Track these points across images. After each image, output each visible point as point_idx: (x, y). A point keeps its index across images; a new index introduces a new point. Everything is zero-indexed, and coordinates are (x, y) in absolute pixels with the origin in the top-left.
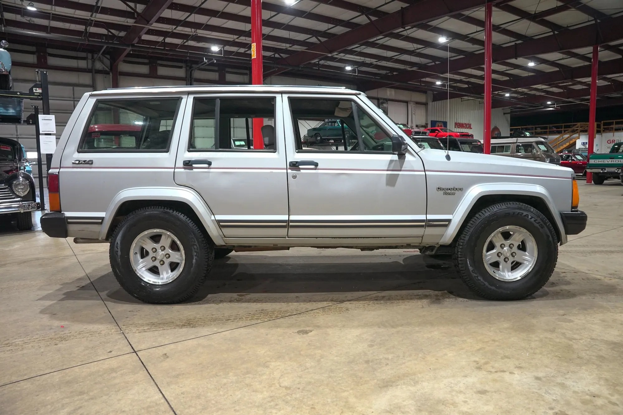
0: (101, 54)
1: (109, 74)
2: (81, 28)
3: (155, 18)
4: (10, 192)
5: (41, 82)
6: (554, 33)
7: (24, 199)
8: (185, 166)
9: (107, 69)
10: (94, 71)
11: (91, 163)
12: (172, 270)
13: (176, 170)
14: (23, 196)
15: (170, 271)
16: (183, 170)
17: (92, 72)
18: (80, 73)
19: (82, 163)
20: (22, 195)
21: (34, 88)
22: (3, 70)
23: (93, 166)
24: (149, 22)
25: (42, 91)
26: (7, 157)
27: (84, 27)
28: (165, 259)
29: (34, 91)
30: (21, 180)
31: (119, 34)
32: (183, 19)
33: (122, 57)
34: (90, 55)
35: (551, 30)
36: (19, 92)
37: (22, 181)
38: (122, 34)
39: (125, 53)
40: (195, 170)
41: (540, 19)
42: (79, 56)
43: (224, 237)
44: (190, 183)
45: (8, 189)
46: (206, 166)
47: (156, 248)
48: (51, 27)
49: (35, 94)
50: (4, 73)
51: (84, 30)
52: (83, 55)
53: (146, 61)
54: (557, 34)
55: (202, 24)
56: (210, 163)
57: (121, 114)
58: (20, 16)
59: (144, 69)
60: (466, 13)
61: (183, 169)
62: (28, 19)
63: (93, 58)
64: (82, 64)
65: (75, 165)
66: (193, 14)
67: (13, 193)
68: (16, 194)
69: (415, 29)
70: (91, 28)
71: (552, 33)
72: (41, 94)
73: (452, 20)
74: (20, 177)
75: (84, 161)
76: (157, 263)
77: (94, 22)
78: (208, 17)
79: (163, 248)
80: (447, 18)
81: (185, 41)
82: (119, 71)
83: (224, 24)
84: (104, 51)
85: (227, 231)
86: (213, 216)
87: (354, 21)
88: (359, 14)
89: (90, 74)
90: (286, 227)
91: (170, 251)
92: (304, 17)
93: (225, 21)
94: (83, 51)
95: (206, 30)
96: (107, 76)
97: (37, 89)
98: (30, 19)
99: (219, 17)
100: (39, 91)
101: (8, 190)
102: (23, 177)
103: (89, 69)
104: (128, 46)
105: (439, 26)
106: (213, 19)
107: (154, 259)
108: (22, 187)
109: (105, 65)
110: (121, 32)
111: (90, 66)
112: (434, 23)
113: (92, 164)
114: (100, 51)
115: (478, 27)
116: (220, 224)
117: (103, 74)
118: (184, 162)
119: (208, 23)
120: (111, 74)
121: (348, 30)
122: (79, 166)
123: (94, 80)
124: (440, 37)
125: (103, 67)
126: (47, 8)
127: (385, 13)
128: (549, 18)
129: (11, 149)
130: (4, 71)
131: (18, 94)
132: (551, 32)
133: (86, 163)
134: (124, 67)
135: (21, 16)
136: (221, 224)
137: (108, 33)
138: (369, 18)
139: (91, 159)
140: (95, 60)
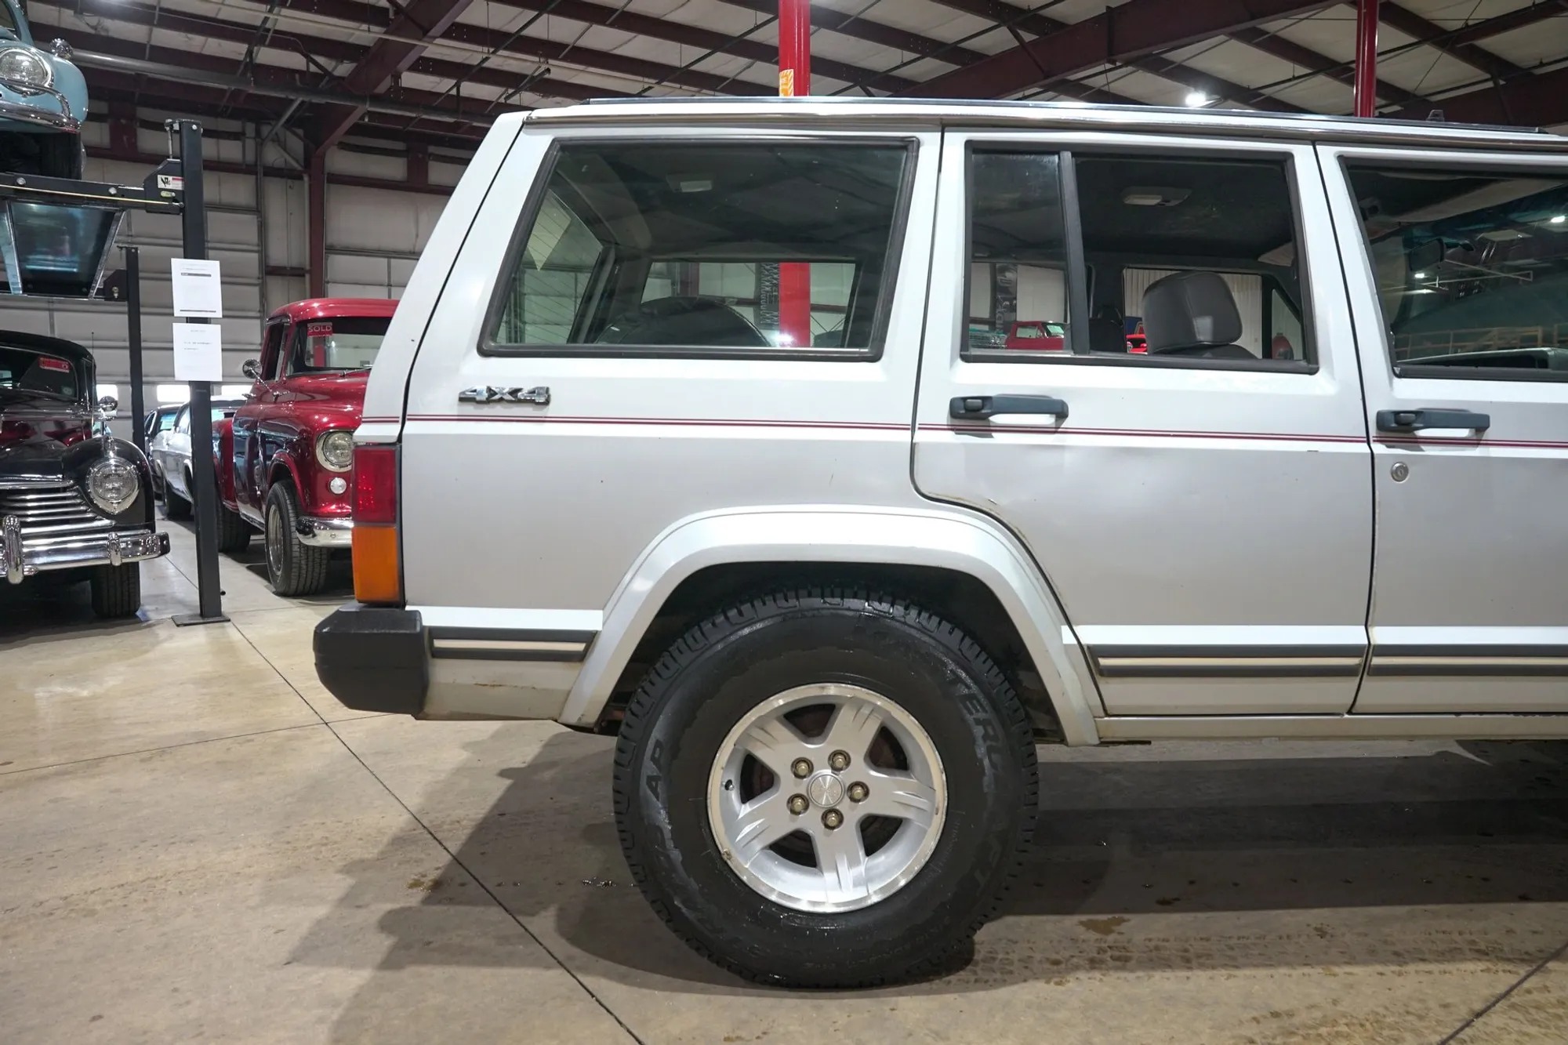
0: (283, 126)
1: (300, 178)
2: (234, 50)
3: (443, 25)
4: (79, 501)
5: (181, 157)
6: (1496, 83)
7: (123, 522)
8: (957, 422)
9: (295, 165)
10: (260, 170)
11: (542, 400)
12: (870, 849)
13: (921, 436)
14: (119, 514)
15: (862, 853)
16: (950, 437)
17: (256, 174)
18: (223, 174)
19: (501, 400)
20: (116, 509)
21: (159, 177)
22: (65, 120)
23: (551, 411)
24: (428, 31)
25: (185, 185)
26: (60, 391)
27: (243, 48)
28: (845, 807)
29: (161, 185)
30: (112, 462)
31: (335, 68)
32: (513, 28)
33: (339, 133)
34: (250, 128)
35: (1488, 76)
36: (116, 187)
37: (116, 466)
38: (344, 69)
39: (347, 124)
40: (999, 438)
41: (1465, 44)
42: (221, 129)
43: (1102, 713)
44: (979, 493)
45: (75, 491)
46: (1047, 420)
47: (812, 759)
48: (153, 48)
49: (164, 194)
50: (66, 128)
51: (241, 58)
52: (234, 125)
53: (400, 146)
54: (1502, 85)
55: (563, 46)
56: (1060, 411)
57: (329, 285)
58: (71, 12)
59: (394, 168)
60: (1274, 26)
61: (952, 433)
62: (93, 20)
63: (258, 133)
64: (230, 150)
65: (470, 409)
66: (545, 16)
67: (90, 502)
68: (96, 506)
69: (1130, 68)
70: (262, 48)
71: (1490, 84)
72: (180, 195)
73: (1236, 45)
74: (111, 454)
75: (514, 392)
76: (810, 822)
77: (270, 34)
78: (583, 25)
79: (839, 760)
80: (1222, 38)
81: (511, 91)
82: (327, 170)
83: (621, 45)
84: (291, 116)
85: (1117, 692)
86: (1065, 629)
87: (973, 45)
88: (992, 23)
89: (252, 179)
90: (1357, 675)
91: (873, 773)
92: (842, 31)
93: (625, 35)
94: (234, 115)
95: (572, 61)
96: (297, 182)
97: (170, 178)
98: (98, 24)
99: (612, 25)
100: (176, 184)
101: (74, 494)
102: (118, 454)
103: (247, 165)
104: (362, 99)
105: (1191, 63)
106: (597, 29)
107: (799, 803)
108: (116, 485)
109: (289, 154)
110: (342, 62)
111: (250, 158)
112: (1178, 56)
113: (547, 402)
114: (279, 116)
115: (1297, 66)
116: (1097, 664)
117: (284, 180)
118: (953, 402)
119: (581, 43)
120: (306, 178)
121: (953, 67)
122: (486, 410)
123: (259, 193)
124: (1189, 92)
125: (286, 160)
127: (1058, 25)
128: (1489, 43)
129: (70, 368)
130: (67, 124)
131: (113, 191)
132: (1486, 80)
133: (520, 401)
134: (341, 161)
135: (75, 13)
136: (1103, 662)
137: (308, 66)
138: (1017, 36)
139: (544, 385)
140: (263, 140)
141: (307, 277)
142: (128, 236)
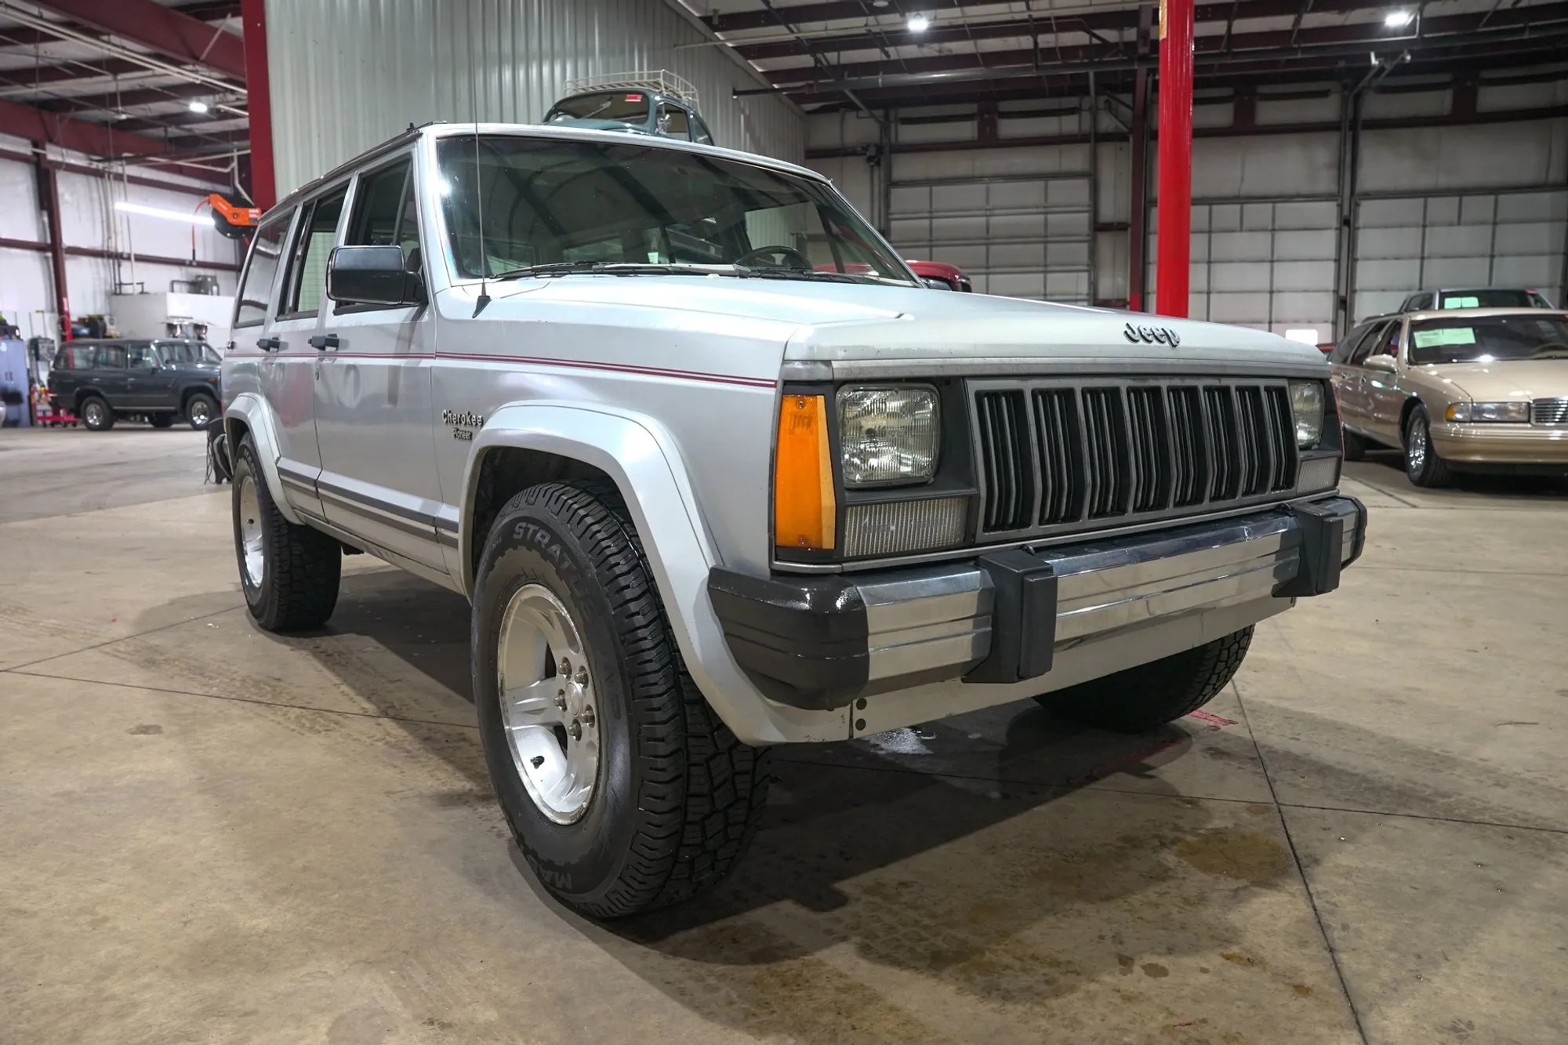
1: (1127, 140)
9: (1124, 129)
10: (1095, 137)
16: (263, 359)
17: (1090, 141)
18: (1063, 147)
27: (1029, 37)
34: (1085, 103)
42: (1063, 107)
51: (1032, 47)
52: (1072, 102)
53: (1227, 92)
59: (1225, 116)
63: (1092, 106)
64: (1069, 124)
89: (1086, 147)
94: (1071, 93)
96: (1124, 144)
103: (1083, 135)
109: (1120, 121)
111: (1087, 126)
117: (1114, 143)
120: (1131, 139)
123: (1094, 159)
125: (1116, 126)
126: (952, 15)
137: (1091, 40)
140: (1098, 111)
141: (1129, 230)
142: (986, 210)
